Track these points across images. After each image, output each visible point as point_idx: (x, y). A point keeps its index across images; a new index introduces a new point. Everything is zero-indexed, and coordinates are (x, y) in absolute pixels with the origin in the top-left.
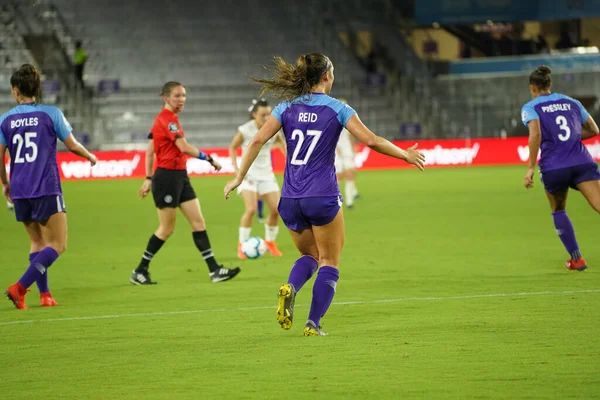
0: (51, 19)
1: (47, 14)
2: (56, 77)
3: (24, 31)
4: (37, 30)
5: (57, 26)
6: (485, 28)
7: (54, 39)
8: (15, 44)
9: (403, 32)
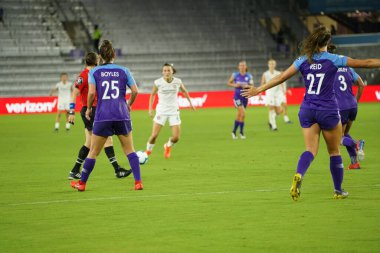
0: (79, 11)
1: (77, 8)
2: (82, 48)
3: (63, 19)
4: (71, 18)
5: (83, 15)
6: (354, 15)
7: (82, 23)
8: (57, 27)
9: (301, 18)
